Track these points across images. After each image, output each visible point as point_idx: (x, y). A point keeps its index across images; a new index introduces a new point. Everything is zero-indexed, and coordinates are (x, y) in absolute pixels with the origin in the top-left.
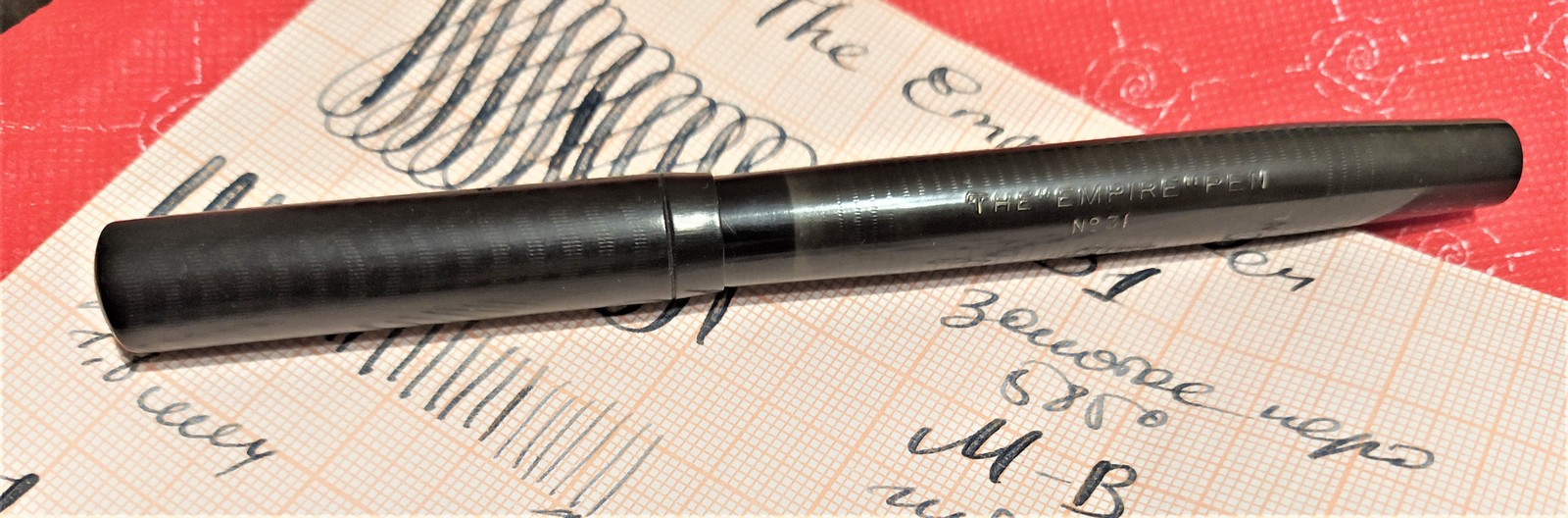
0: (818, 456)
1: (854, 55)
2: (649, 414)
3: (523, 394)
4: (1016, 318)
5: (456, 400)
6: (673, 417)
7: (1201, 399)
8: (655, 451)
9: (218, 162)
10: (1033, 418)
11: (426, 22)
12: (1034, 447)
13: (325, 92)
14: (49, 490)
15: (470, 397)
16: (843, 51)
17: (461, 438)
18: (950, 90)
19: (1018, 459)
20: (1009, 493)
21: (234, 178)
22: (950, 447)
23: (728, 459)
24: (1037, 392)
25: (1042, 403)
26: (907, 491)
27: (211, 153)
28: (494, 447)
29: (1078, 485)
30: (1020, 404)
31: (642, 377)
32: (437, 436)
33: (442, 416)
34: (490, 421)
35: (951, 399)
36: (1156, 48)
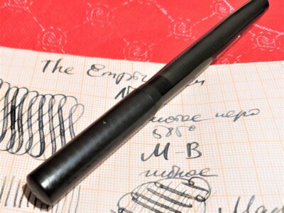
1: (71, 70)
5: (21, 201)
7: (199, 119)
10: (165, 140)
12: (170, 147)
15: (24, 198)
16: (68, 70)
17: (28, 211)
18: (98, 70)
19: (169, 152)
20: (172, 161)
22: (151, 156)
24: (162, 133)
25: (165, 136)
29: (186, 152)
30: (160, 138)
34: (34, 202)
36: (136, 42)
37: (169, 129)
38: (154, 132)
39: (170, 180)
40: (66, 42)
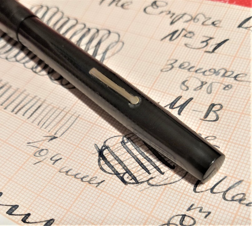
4: (183, 65)
5: (20, 109)
7: (243, 79)
10: (190, 94)
12: (191, 103)
15: (24, 109)
17: (22, 119)
19: (186, 107)
20: (184, 118)
22: (165, 107)
24: (191, 86)
25: (193, 89)
28: (32, 121)
29: (205, 112)
30: (186, 90)
33: (16, 113)
34: (30, 114)
35: (165, 93)
37: (202, 83)
38: (183, 83)
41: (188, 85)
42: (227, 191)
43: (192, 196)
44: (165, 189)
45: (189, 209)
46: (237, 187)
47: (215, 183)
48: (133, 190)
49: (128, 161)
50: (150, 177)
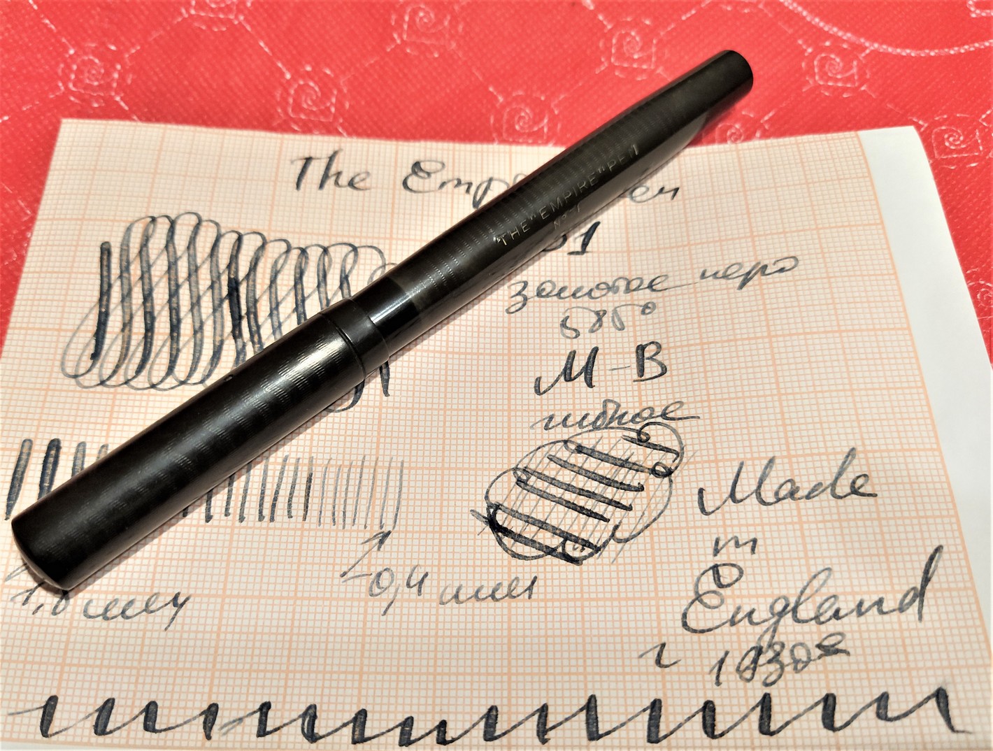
0: (493, 425)
1: (363, 180)
2: (387, 452)
3: (309, 480)
4: (544, 289)
5: (274, 506)
6: (401, 447)
7: (665, 285)
8: (405, 471)
9: (27, 445)
10: (588, 341)
11: (97, 288)
12: (599, 357)
13: (63, 364)
14: (68, 699)
15: (280, 499)
16: (357, 179)
17: (292, 526)
18: (429, 174)
19: (595, 367)
20: (603, 389)
21: (45, 448)
22: (556, 381)
23: (447, 453)
24: (580, 325)
25: (587, 330)
26: (551, 418)
27: (19, 441)
28: (315, 520)
29: (634, 366)
30: (577, 336)
31: (369, 433)
32: (278, 532)
33: (272, 519)
34: (302, 506)
35: (540, 354)
36: (521, 93)
37: (597, 313)
38: (563, 325)
39: (598, 434)
40: (347, 105)
41: (574, 326)
42: (759, 487)
43: (706, 523)
44: (652, 537)
45: (716, 551)
46: (773, 474)
47: (730, 483)
48: (599, 568)
49: (553, 515)
50: (611, 527)
